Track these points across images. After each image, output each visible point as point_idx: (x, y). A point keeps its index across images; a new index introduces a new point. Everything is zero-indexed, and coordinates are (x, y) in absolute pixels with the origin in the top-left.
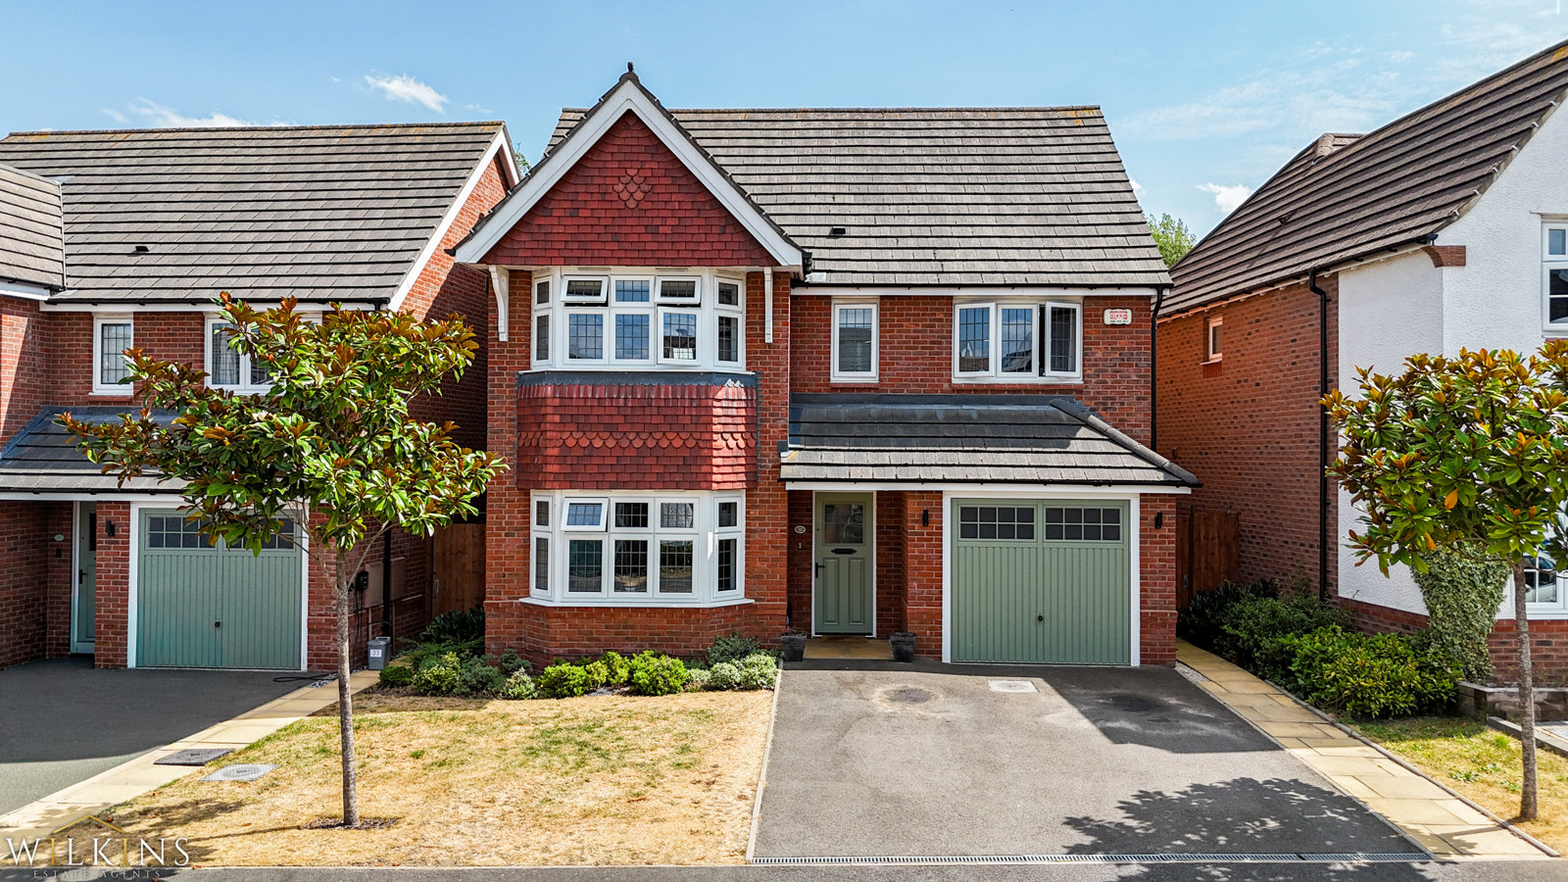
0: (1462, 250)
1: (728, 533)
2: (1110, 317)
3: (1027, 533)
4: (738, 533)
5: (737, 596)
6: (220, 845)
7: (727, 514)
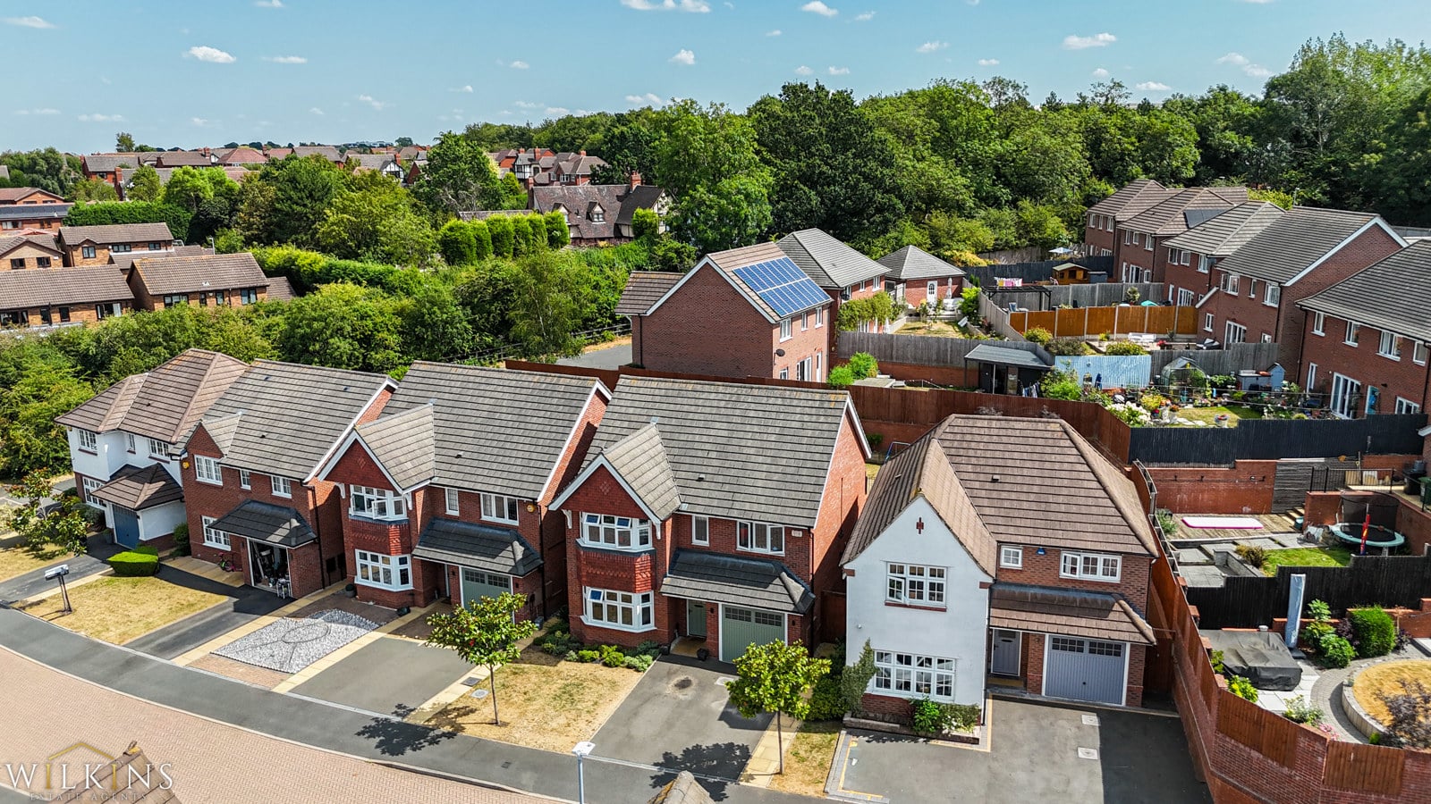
0: (853, 571)
1: (646, 605)
2: (794, 534)
3: (749, 620)
4: (651, 604)
5: (651, 627)
6: (467, 726)
7: (646, 598)
